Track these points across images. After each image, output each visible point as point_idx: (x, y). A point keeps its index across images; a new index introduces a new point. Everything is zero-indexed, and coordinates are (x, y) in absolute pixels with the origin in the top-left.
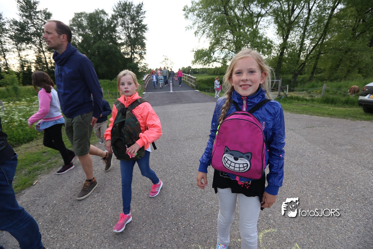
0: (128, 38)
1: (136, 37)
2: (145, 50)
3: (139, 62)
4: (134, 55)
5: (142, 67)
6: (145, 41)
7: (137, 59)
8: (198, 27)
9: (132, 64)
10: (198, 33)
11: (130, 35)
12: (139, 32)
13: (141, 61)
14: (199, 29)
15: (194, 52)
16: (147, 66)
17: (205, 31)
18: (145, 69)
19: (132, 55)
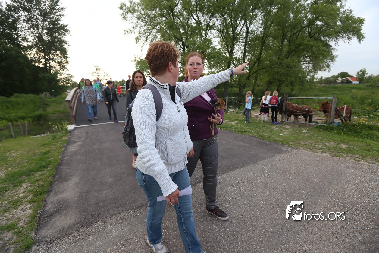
0: (38, 40)
1: (51, 39)
2: (67, 57)
3: (58, 72)
4: (49, 64)
5: (64, 78)
6: (65, 46)
7: (55, 68)
8: (139, 32)
9: (48, 75)
10: (140, 39)
11: (42, 36)
12: (57, 34)
13: (61, 71)
14: (140, 35)
15: (136, 62)
16: (71, 77)
17: (148, 37)
18: (67, 81)
19: (46, 63)
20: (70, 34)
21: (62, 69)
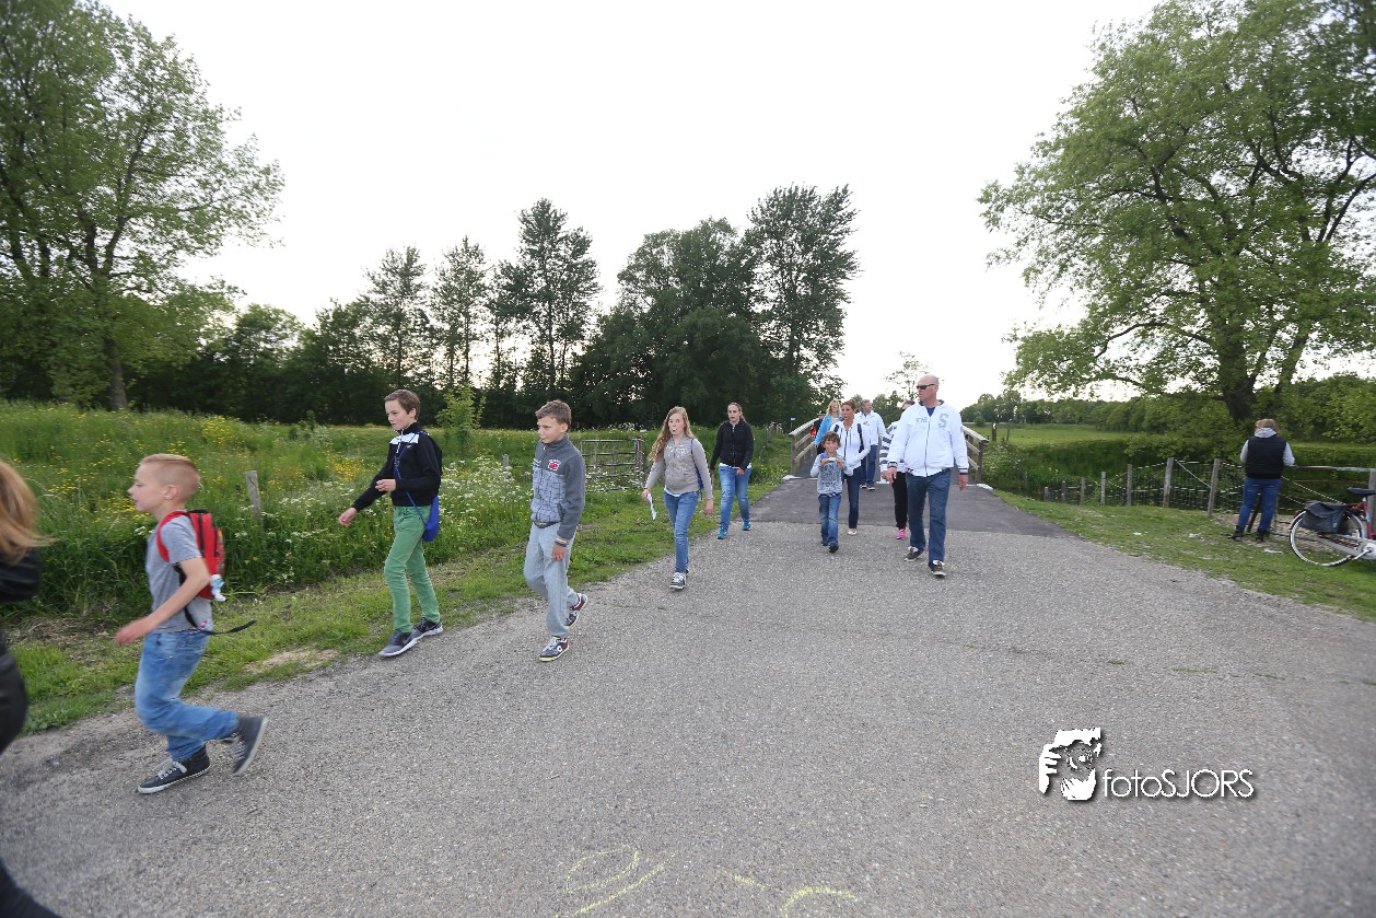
0: (786, 299)
1: (813, 292)
2: (840, 334)
3: (813, 372)
4: (798, 351)
6: (841, 305)
7: (808, 360)
8: (1040, 253)
9: (789, 380)
10: (1038, 272)
11: (796, 288)
12: (826, 279)
13: (821, 370)
14: (1041, 259)
15: (1021, 343)
16: (841, 386)
17: (1069, 264)
20: (858, 274)
21: (824, 364)
